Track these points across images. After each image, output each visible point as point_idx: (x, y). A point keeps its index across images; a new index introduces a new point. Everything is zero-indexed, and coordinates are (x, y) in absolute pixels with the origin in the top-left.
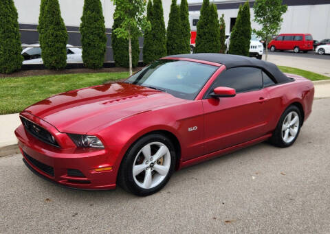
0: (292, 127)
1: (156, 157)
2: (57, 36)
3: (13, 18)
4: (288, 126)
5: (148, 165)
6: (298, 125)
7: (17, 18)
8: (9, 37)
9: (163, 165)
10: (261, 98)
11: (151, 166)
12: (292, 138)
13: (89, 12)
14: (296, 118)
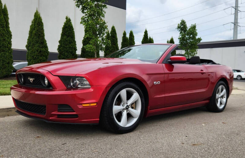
0: (222, 97)
1: (130, 102)
2: (40, 52)
3: (8, 38)
4: (220, 96)
5: (125, 107)
6: (225, 96)
7: (11, 38)
8: (3, 51)
9: (135, 109)
10: (202, 70)
11: (127, 108)
12: (222, 106)
13: (65, 37)
14: (224, 91)
